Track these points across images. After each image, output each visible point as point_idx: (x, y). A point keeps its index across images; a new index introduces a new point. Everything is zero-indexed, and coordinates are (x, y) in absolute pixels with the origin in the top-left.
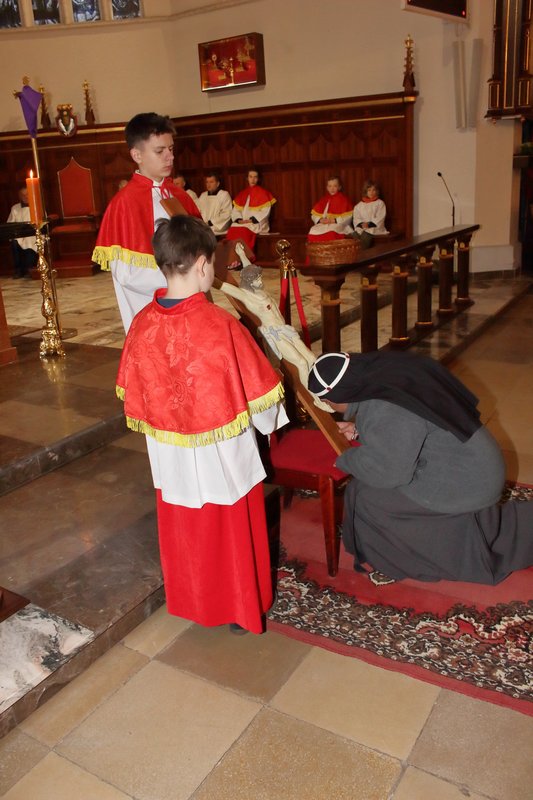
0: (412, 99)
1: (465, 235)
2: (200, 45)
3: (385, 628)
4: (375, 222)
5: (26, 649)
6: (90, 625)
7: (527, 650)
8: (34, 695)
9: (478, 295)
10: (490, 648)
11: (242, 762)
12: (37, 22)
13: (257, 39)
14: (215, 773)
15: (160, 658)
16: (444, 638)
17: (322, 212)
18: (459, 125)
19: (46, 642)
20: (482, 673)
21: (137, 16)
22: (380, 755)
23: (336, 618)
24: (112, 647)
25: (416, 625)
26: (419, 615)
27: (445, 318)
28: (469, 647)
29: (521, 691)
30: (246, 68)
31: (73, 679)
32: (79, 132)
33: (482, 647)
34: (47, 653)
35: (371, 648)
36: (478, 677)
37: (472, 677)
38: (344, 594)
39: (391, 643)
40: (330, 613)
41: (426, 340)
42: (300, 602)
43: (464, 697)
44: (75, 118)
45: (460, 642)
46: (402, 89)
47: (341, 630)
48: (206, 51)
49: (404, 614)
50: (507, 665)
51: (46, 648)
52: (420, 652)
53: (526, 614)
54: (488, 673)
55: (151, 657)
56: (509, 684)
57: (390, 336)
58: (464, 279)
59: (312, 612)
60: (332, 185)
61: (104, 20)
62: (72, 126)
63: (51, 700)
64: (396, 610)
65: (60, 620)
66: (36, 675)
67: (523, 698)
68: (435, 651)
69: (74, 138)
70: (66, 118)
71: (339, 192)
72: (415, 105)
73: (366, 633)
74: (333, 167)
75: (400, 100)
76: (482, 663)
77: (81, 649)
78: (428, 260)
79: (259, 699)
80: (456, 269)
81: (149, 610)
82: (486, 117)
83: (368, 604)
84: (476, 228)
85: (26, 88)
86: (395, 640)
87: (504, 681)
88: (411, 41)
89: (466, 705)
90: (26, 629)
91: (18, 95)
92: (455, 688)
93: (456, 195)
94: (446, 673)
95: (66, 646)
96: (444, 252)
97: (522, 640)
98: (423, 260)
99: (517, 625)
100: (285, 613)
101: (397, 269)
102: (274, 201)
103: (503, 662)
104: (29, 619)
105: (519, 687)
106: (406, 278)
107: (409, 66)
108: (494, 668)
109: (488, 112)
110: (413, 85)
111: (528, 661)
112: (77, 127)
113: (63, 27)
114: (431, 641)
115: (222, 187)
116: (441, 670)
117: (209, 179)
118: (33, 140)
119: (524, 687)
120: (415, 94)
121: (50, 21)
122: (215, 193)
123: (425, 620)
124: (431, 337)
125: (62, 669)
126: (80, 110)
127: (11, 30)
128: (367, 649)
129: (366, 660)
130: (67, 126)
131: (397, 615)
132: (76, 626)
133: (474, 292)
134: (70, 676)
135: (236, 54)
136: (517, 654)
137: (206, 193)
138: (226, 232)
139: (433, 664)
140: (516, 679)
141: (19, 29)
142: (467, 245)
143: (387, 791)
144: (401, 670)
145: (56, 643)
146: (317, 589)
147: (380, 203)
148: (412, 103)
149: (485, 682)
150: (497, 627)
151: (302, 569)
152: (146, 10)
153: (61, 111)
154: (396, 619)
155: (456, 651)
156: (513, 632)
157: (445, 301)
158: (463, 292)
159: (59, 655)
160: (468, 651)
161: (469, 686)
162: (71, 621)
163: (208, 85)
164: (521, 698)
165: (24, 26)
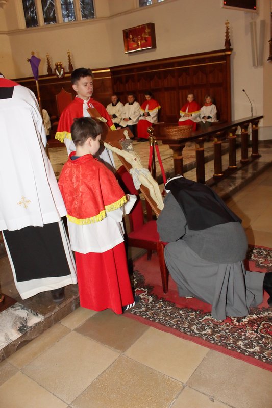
0: (229, 53)
1: (255, 121)
2: (123, 30)
3: (186, 319)
4: (211, 116)
5: (12, 323)
6: (43, 313)
7: (257, 332)
8: (14, 345)
9: (264, 152)
10: (238, 330)
11: (106, 380)
12: (46, 23)
13: (151, 26)
14: (93, 385)
15: (77, 330)
16: (215, 325)
17: (184, 111)
18: (254, 65)
19: (21, 320)
20: (232, 342)
21: (93, 18)
22: (173, 380)
23: (164, 314)
24: (55, 324)
25: (202, 318)
26: (205, 313)
27: (244, 164)
28: (227, 329)
29: (250, 352)
30: (146, 40)
31: (34, 338)
32: (66, 75)
33: (234, 330)
34: (21, 326)
35: (178, 329)
36: (229, 344)
37: (226, 344)
38: (169, 302)
39: (188, 326)
40: (161, 311)
41: (233, 176)
42: (147, 305)
43: (220, 354)
44: (63, 69)
45: (224, 327)
46: (224, 48)
47: (165, 319)
48: (127, 33)
49: (198, 312)
50: (245, 339)
51: (21, 323)
52: (202, 331)
53: (260, 314)
54: (235, 343)
55: (72, 329)
56: (244, 348)
57: (214, 173)
58: (256, 143)
59: (152, 310)
60: (190, 98)
61: (77, 21)
62: (62, 72)
63: (22, 348)
64: (193, 310)
65: (30, 310)
66: (15, 335)
67: (250, 356)
68: (209, 331)
69: (63, 78)
70: (60, 69)
71: (193, 101)
72: (231, 56)
73: (177, 321)
74: (191, 88)
75: (223, 53)
76: (233, 337)
77: (38, 324)
78: (233, 135)
79: (119, 351)
80: (251, 139)
81: (74, 308)
82: (268, 60)
83: (181, 307)
84: (262, 117)
85: (33, 57)
86: (191, 325)
87: (242, 347)
88: (228, 23)
89: (220, 358)
90: (13, 314)
91: (29, 60)
92: (216, 349)
93: (253, 101)
94: (213, 342)
95: (30, 322)
96: (244, 130)
97: (255, 327)
98: (231, 135)
99: (254, 319)
100: (139, 310)
101: (216, 139)
102: (160, 107)
103: (243, 337)
104: (15, 310)
105: (249, 350)
106: (221, 144)
107: (227, 36)
108: (238, 340)
109: (269, 58)
110: (230, 45)
111: (256, 337)
112: (65, 73)
113: (57, 25)
114: (208, 326)
115: (136, 100)
116: (211, 341)
117: (130, 97)
118: (37, 81)
119: (251, 350)
120: (231, 50)
121: (52, 23)
122: (132, 104)
123: (208, 316)
124: (237, 174)
125: (28, 334)
126: (66, 64)
127: (33, 28)
128: (176, 329)
129: (174, 334)
130: (60, 73)
131: (194, 313)
132: (37, 313)
133: (261, 150)
134: (33, 337)
135: (142, 34)
136: (251, 334)
137: (128, 103)
138: (137, 123)
139: (207, 337)
140: (248, 346)
141: (37, 27)
142: (257, 126)
143: (174, 397)
144: (191, 339)
145: (26, 321)
146: (157, 299)
147: (213, 106)
148: (229, 55)
149: (232, 347)
150: (244, 320)
151: (151, 290)
152: (97, 14)
153: (57, 66)
154: (193, 315)
155: (220, 331)
156: (251, 323)
157: (244, 155)
158: (255, 150)
159: (26, 327)
160: (227, 331)
161: (224, 349)
162: (34, 311)
163: (128, 50)
164: (249, 355)
165: (40, 26)
